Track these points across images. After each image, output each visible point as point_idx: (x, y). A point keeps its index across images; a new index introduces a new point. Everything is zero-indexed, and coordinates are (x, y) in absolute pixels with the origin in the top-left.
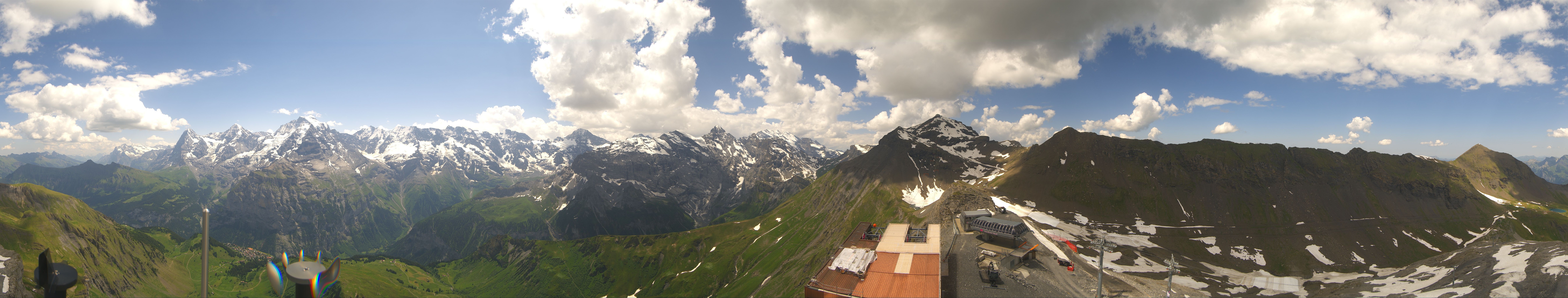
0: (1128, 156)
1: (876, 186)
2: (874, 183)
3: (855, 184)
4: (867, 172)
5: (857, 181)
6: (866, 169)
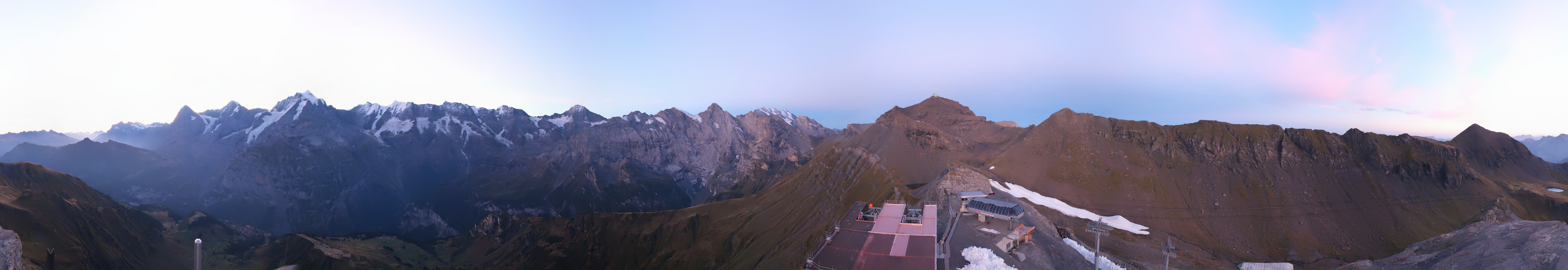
0: (1125, 137)
1: (873, 165)
2: (871, 162)
3: (852, 163)
4: (864, 151)
5: (854, 160)
6: (863, 149)
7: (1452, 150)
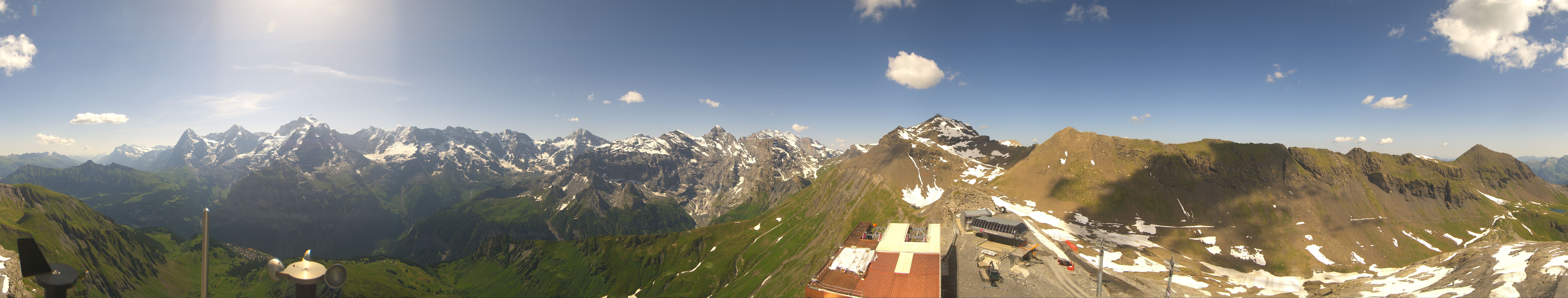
0: (1128, 155)
1: (876, 185)
2: (874, 182)
3: (855, 184)
4: (867, 172)
5: (857, 181)
6: (866, 169)
7: (1456, 170)
